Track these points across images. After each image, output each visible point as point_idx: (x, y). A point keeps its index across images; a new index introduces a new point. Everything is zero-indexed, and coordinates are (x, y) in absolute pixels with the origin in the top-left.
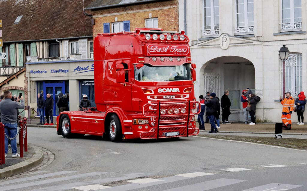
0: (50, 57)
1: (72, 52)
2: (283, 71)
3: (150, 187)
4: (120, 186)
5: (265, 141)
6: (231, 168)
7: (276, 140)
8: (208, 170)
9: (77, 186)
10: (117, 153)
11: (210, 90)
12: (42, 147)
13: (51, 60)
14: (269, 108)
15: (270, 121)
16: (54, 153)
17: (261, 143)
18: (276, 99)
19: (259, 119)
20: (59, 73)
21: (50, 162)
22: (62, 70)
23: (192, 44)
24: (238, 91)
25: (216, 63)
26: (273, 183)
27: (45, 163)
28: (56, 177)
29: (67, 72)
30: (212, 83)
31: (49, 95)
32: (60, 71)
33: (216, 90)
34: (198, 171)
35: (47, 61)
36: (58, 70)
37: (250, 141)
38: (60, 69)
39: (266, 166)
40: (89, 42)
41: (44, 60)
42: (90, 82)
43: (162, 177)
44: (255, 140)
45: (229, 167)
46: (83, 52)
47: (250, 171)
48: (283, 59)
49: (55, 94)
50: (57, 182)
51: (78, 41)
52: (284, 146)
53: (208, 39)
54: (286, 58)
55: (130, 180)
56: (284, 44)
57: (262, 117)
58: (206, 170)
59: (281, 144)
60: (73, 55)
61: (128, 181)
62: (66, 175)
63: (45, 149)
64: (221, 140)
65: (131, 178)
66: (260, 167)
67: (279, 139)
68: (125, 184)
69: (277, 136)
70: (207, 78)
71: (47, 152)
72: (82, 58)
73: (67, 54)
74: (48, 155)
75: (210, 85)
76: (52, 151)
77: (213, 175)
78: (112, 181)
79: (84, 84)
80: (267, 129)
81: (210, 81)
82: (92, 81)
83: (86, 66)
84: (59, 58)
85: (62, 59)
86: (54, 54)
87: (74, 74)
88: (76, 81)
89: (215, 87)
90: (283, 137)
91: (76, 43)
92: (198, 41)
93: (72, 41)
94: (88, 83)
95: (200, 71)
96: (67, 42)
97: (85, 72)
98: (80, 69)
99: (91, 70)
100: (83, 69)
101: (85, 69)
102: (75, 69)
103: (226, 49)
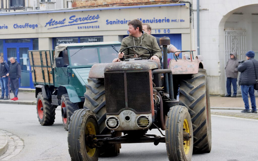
0: (11, 7)
1: (43, 0)
12: (6, 131)
13: (13, 10)
16: (23, 139)
20: (25, 28)
21: (18, 151)
22: (29, 25)
25: (241, 14)
27: (11, 152)
29: (35, 27)
30: (236, 41)
31: (12, 59)
32: (27, 26)
33: (241, 51)
35: (8, 12)
36: (24, 24)
38: (26, 24)
41: (3, 11)
42: (68, 40)
49: (20, 57)
60: (43, 4)
63: (10, 133)
64: (251, 120)
70: (229, 35)
71: (13, 137)
72: (55, 8)
73: (34, 2)
74: (14, 141)
75: (233, 44)
76: (19, 136)
79: (59, 44)
81: (232, 39)
82: (70, 40)
83: (61, 19)
84: (24, 8)
85: (28, 10)
86: (17, 2)
87: (45, 30)
88: (48, 40)
89: (240, 48)
94: (65, 42)
95: (220, 25)
97: (61, 26)
98: (54, 23)
99: (69, 25)
100: (57, 24)
101: (60, 23)
102: (47, 24)
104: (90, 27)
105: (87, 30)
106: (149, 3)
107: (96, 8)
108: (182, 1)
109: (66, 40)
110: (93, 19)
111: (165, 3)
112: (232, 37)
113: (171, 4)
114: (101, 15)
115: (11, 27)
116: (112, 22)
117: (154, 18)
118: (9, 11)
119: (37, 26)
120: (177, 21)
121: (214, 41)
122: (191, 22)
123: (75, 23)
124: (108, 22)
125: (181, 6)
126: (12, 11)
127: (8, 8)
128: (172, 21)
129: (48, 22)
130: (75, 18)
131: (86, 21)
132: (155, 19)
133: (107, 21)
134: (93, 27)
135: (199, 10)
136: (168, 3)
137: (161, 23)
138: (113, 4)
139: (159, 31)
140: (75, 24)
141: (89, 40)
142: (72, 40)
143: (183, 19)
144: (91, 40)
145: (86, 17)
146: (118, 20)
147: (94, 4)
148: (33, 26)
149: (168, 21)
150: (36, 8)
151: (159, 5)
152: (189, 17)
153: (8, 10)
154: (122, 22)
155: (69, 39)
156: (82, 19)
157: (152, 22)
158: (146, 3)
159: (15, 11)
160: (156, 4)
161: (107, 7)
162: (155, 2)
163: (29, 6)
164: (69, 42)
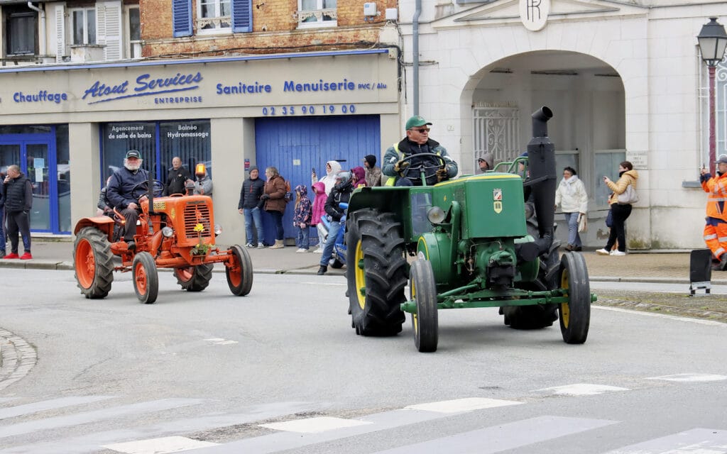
0: (9, 56)
1: (78, 40)
2: (708, 96)
3: (332, 441)
4: (243, 441)
5: (662, 303)
6: (567, 384)
7: (691, 302)
8: (502, 392)
9: (115, 441)
10: (224, 344)
11: (490, 152)
13: (13, 63)
14: (666, 205)
15: (668, 246)
16: (35, 344)
17: (648, 309)
18: (687, 180)
19: (638, 239)
20: (39, 103)
21: (24, 370)
22: (47, 94)
23: (438, 14)
24: (573, 157)
25: (508, 72)
26: (697, 429)
27: (10, 374)
28: (48, 414)
29: (62, 100)
30: (497, 132)
32: (43, 98)
33: (507, 152)
34: (471, 395)
35: (1, 66)
36: (37, 93)
37: (615, 305)
38: (41, 92)
39: (672, 379)
40: (128, 8)
42: (133, 128)
43: (365, 414)
44: (631, 302)
45: (562, 380)
46: (111, 38)
47: (625, 392)
48: (710, 60)
49: (28, 166)
50: (53, 430)
51: (94, 6)
52: (719, 320)
54: (718, 57)
55: (271, 421)
56: (713, 14)
57: (647, 232)
58: (497, 392)
59: (708, 313)
60: (79, 49)
61: (267, 426)
62: (76, 409)
63: (7, 330)
65: (274, 415)
66: (653, 380)
67: (703, 297)
68: (258, 435)
69: (695, 288)
70: (483, 118)
71: (12, 339)
72: (105, 58)
73: (60, 45)
74: (16, 348)
75: (492, 136)
76: (26, 337)
77: (516, 406)
78: (220, 426)
79: (113, 137)
80: (661, 269)
81: (489, 126)
82: (137, 128)
83: (119, 83)
84: (37, 59)
85: (46, 62)
86: (22, 45)
87: (83, 105)
88: (89, 125)
89: (507, 144)
90: (712, 292)
91: (89, 11)
92: (456, 5)
93: (75, 7)
94: (127, 133)
95: (463, 96)
96: (59, 9)
97: (118, 98)
98: (103, 91)
99: (135, 95)
100: (110, 92)
101: (117, 90)
102: (87, 92)
103: (538, 29)
104: (182, 99)
105: (175, 105)
106: (309, 48)
107: (195, 59)
108: (382, 44)
109: (129, 129)
110: (188, 82)
111: (345, 48)
112: (490, 121)
113: (357, 50)
114: (205, 74)
115: (7, 99)
116: (229, 88)
117: (321, 81)
118: (4, 64)
119: (64, 97)
120: (371, 87)
121: (449, 130)
122: (400, 89)
123: (148, 90)
124: (221, 90)
125: (379, 54)
126: (11, 65)
127: (1, 57)
128: (360, 86)
129: (89, 89)
130: (148, 81)
131: (172, 87)
132: (323, 83)
133: (218, 86)
134: (187, 100)
135: (418, 64)
136: (352, 48)
137: (335, 92)
138: (231, 50)
139: (332, 109)
140: (148, 94)
141: (180, 128)
142: (142, 128)
143: (384, 83)
144: (186, 128)
145: (174, 78)
146: (243, 83)
147: (191, 50)
148: (57, 98)
149: (351, 86)
150: (64, 58)
151: (331, 52)
152: (396, 79)
153: (1, 63)
154: (251, 90)
155: (135, 126)
156: (163, 83)
157: (316, 90)
158: (304, 48)
159: (16, 64)
160: (325, 50)
161: (219, 57)
162: (323, 46)
163: (49, 54)
164: (135, 132)
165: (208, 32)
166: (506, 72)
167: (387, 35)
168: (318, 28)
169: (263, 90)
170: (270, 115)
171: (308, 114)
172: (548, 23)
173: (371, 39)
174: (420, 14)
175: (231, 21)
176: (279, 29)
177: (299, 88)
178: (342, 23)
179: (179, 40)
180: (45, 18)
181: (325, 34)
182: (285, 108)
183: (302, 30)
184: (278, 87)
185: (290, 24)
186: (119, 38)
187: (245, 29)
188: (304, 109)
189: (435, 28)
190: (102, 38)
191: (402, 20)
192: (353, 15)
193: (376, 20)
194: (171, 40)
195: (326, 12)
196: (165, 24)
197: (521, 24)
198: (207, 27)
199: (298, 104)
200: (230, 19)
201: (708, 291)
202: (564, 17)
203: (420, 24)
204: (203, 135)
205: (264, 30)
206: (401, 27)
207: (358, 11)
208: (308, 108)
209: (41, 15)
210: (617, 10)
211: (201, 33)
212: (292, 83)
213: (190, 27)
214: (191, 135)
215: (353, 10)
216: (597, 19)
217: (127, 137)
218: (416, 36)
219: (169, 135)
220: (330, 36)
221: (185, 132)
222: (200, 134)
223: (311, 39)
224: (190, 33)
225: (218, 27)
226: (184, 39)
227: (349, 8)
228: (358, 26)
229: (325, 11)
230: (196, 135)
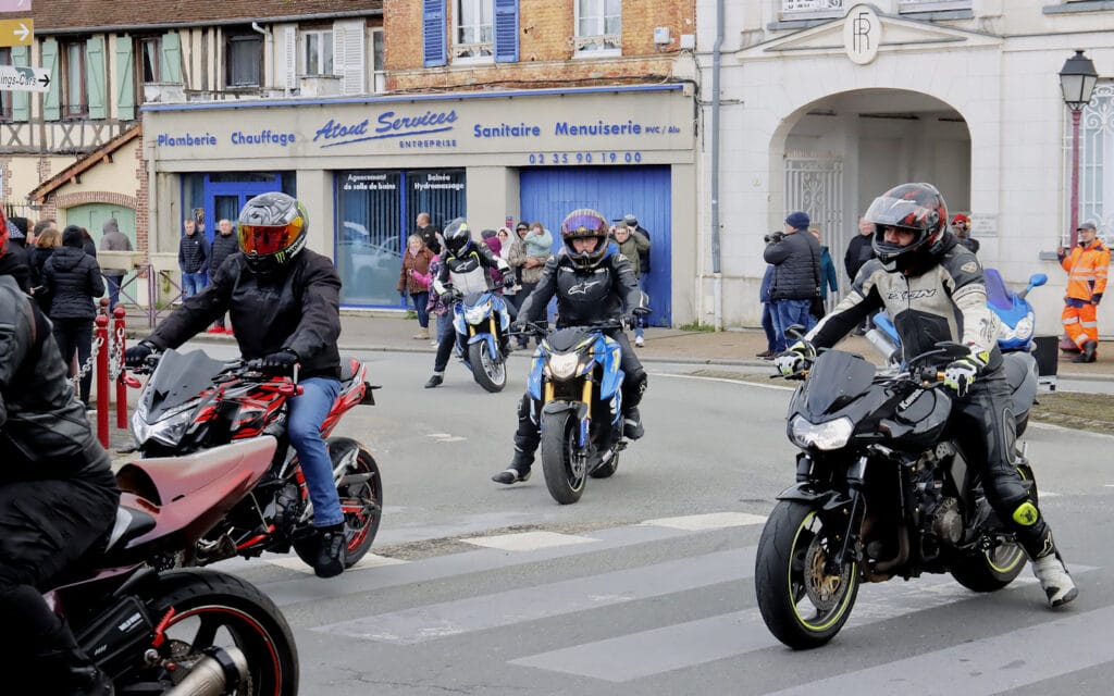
20: (261, 144)
22: (272, 135)
23: (743, 44)
25: (831, 114)
30: (814, 187)
31: (226, 225)
33: (827, 212)
36: (259, 133)
42: (373, 177)
53: (802, 24)
70: (798, 170)
75: (808, 193)
81: (807, 182)
82: (378, 178)
83: (357, 122)
84: (262, 91)
85: (273, 95)
86: (245, 74)
87: (314, 148)
88: (321, 174)
89: (827, 204)
90: (1057, 390)
91: (325, 34)
92: (766, 32)
93: (309, 29)
94: (366, 182)
95: (773, 143)
96: (291, 30)
97: (355, 141)
98: (338, 131)
99: (376, 138)
100: (345, 134)
101: (354, 130)
102: (319, 133)
103: (866, 62)
104: (432, 143)
105: (424, 150)
106: (588, 82)
107: (448, 94)
108: (675, 78)
109: (369, 178)
110: (439, 121)
111: (630, 83)
112: (806, 174)
113: (646, 85)
114: (459, 109)
115: (224, 140)
116: (489, 130)
117: (600, 122)
118: (223, 98)
119: (292, 138)
120: (660, 130)
121: (755, 186)
122: (696, 134)
123: (392, 131)
124: (479, 132)
125: (672, 90)
126: (231, 99)
127: (219, 89)
128: (648, 130)
129: (321, 128)
130: (392, 120)
131: (420, 128)
132: (603, 125)
133: (477, 127)
134: (438, 143)
135: (718, 103)
136: (638, 83)
137: (618, 136)
138: (493, 84)
139: (613, 156)
140: (392, 136)
141: (430, 178)
142: (384, 177)
143: (677, 127)
144: (434, 178)
145: (423, 116)
146: (506, 124)
147: (444, 83)
148: (284, 139)
149: (637, 129)
150: (292, 90)
151: (614, 86)
152: (691, 121)
153: (219, 96)
154: (515, 132)
155: (376, 175)
156: (410, 123)
157: (594, 133)
158: (580, 82)
159: (237, 97)
160: (606, 84)
161: (477, 92)
162: (603, 80)
163: (276, 85)
164: (376, 182)
165: (465, 61)
166: (828, 114)
167: (682, 67)
168: (599, 57)
169: (530, 132)
170: (537, 163)
171: (584, 163)
172: (878, 54)
173: (662, 72)
174: (721, 43)
175: (493, 49)
176: (551, 58)
177: (574, 131)
178: (628, 52)
179: (430, 70)
180: (273, 42)
181: (606, 65)
182: (556, 155)
183: (578, 60)
184: (548, 129)
185: (564, 53)
186: (361, 67)
187: (510, 58)
188: (579, 156)
189: (740, 59)
190: (341, 67)
191: (700, 49)
192: (641, 42)
193: (669, 49)
194: (421, 71)
195: (608, 37)
196: (414, 51)
197: (846, 54)
198: (465, 55)
199: (572, 151)
200: (492, 45)
201: (1053, 388)
202: (898, 48)
203: (722, 53)
204: (457, 187)
205: (533, 59)
206: (699, 57)
207: (646, 37)
208: (584, 155)
209: (268, 38)
210: (964, 39)
211: (457, 62)
212: (565, 125)
213: (444, 55)
214: (443, 186)
215: (641, 36)
216: (938, 51)
217: (366, 187)
218: (717, 69)
219: (417, 186)
220: (612, 68)
221: (436, 182)
222: (454, 186)
223: (589, 72)
224: (443, 62)
225: (478, 55)
226: (437, 70)
227: (635, 34)
228: (646, 55)
229: (606, 37)
230: (449, 186)
